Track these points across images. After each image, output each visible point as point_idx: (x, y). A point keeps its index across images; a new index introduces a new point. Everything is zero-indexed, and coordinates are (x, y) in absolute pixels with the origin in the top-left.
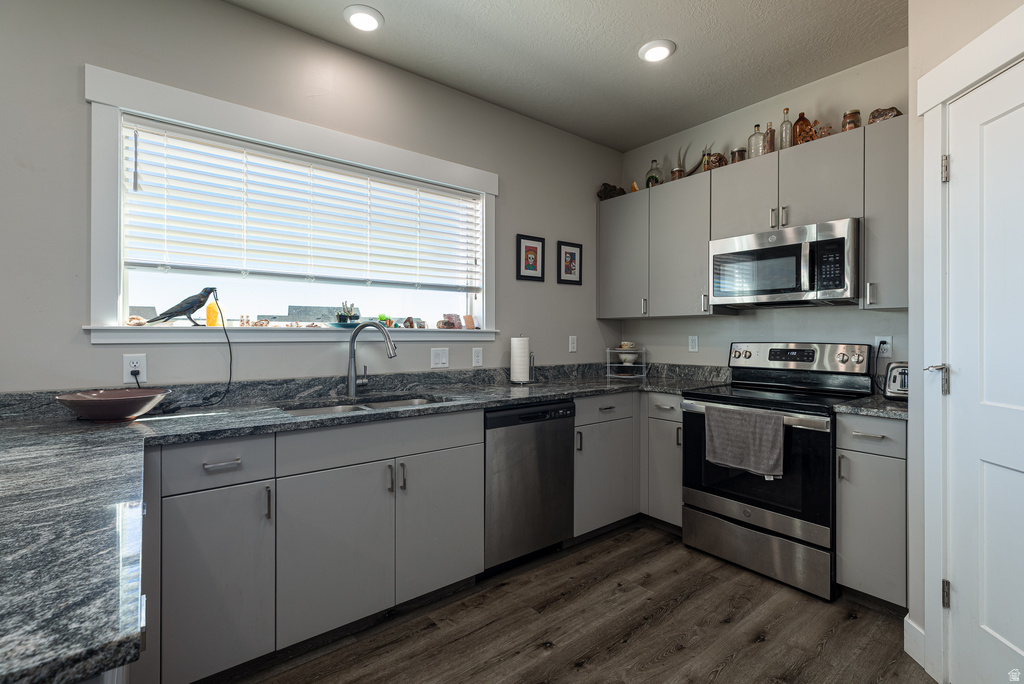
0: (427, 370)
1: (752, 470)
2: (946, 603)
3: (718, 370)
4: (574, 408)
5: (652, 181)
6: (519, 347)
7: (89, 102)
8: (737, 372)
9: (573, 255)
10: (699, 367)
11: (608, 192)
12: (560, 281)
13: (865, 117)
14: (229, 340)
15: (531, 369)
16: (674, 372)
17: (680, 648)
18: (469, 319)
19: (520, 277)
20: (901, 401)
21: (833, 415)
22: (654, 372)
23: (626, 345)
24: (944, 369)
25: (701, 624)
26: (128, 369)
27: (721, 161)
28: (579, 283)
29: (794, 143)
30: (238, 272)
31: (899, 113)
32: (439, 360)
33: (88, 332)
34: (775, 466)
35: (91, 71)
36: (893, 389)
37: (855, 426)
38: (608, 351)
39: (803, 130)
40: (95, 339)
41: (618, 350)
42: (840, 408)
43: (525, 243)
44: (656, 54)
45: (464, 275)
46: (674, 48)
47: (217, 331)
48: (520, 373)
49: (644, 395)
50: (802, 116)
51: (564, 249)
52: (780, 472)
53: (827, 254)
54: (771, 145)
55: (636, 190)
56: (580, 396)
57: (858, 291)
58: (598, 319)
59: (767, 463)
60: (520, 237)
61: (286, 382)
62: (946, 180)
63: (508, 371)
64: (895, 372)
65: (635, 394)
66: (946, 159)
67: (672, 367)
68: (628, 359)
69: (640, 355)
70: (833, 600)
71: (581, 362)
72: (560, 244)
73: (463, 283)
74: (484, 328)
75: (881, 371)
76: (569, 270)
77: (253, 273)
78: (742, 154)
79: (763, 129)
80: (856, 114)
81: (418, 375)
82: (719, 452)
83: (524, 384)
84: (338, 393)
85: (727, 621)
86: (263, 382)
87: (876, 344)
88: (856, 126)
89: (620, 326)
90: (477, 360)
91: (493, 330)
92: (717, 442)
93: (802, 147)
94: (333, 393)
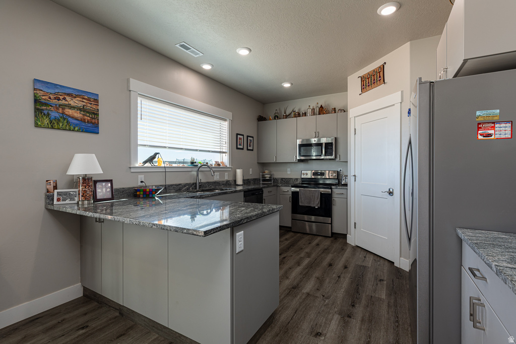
0: (214, 181)
1: (312, 206)
2: (355, 228)
3: (297, 179)
4: (263, 192)
5: (276, 117)
6: (239, 172)
7: (130, 91)
8: (303, 180)
9: (251, 140)
10: (291, 179)
11: (261, 119)
12: (248, 150)
13: (337, 110)
14: (165, 171)
15: (243, 180)
16: (283, 180)
17: (302, 249)
18: (222, 162)
19: (237, 148)
20: (346, 185)
21: (331, 189)
22: (276, 180)
23: (267, 172)
24: (355, 176)
25: (304, 245)
26: (139, 181)
27: (299, 115)
28: (252, 150)
29: (319, 114)
30: (165, 147)
31: (345, 112)
32: (217, 178)
33: (130, 168)
34: (318, 203)
35: (132, 81)
36: (343, 182)
37: (336, 191)
38: (261, 174)
39: (322, 110)
40: (132, 170)
41: (264, 174)
42: (333, 187)
43: (239, 136)
44: (287, 85)
45: (219, 147)
46: (292, 84)
47: (162, 167)
48: (240, 181)
49: (278, 188)
50: (321, 106)
51: (249, 138)
52: (319, 205)
53: (328, 146)
54: (314, 114)
55: (271, 120)
56: (264, 187)
57: (336, 157)
58: (258, 163)
59: (316, 204)
60: (237, 134)
61: (179, 185)
62: (355, 134)
63: (235, 181)
64: (344, 178)
65: (276, 187)
66: (355, 129)
67: (282, 179)
68: (267, 177)
69: (271, 175)
70: (332, 236)
71: (254, 178)
72: (248, 136)
73: (219, 150)
74: (228, 166)
75: (340, 178)
76: (250, 146)
77: (169, 148)
78: (305, 114)
79: (311, 107)
80: (335, 109)
81: (212, 182)
82: (303, 202)
83: (242, 185)
84: (192, 189)
85: (310, 243)
86: (173, 185)
87: (339, 171)
88: (335, 113)
89: (263, 165)
90: (226, 177)
91: (231, 167)
92: (303, 199)
93: (322, 116)
94: (191, 188)
